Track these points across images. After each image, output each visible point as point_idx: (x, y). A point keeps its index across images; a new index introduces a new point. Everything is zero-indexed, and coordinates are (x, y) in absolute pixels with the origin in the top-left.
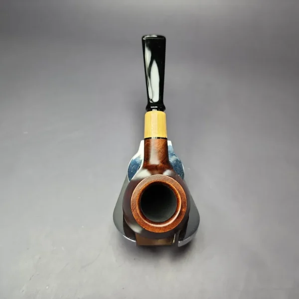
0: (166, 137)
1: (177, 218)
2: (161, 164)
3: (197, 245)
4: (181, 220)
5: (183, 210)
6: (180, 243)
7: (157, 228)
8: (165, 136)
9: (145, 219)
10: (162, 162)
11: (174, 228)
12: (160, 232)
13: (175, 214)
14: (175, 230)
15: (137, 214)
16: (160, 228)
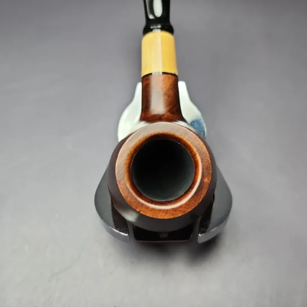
0: (177, 74)
1: (196, 193)
2: (169, 114)
3: (227, 241)
4: (202, 196)
5: (206, 180)
6: (202, 238)
7: (160, 210)
8: (174, 71)
9: (140, 195)
10: (170, 111)
11: (189, 210)
12: (166, 217)
13: (191, 188)
14: (193, 215)
15: (127, 187)
16: (167, 210)
